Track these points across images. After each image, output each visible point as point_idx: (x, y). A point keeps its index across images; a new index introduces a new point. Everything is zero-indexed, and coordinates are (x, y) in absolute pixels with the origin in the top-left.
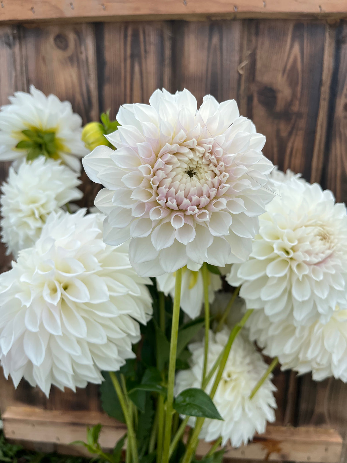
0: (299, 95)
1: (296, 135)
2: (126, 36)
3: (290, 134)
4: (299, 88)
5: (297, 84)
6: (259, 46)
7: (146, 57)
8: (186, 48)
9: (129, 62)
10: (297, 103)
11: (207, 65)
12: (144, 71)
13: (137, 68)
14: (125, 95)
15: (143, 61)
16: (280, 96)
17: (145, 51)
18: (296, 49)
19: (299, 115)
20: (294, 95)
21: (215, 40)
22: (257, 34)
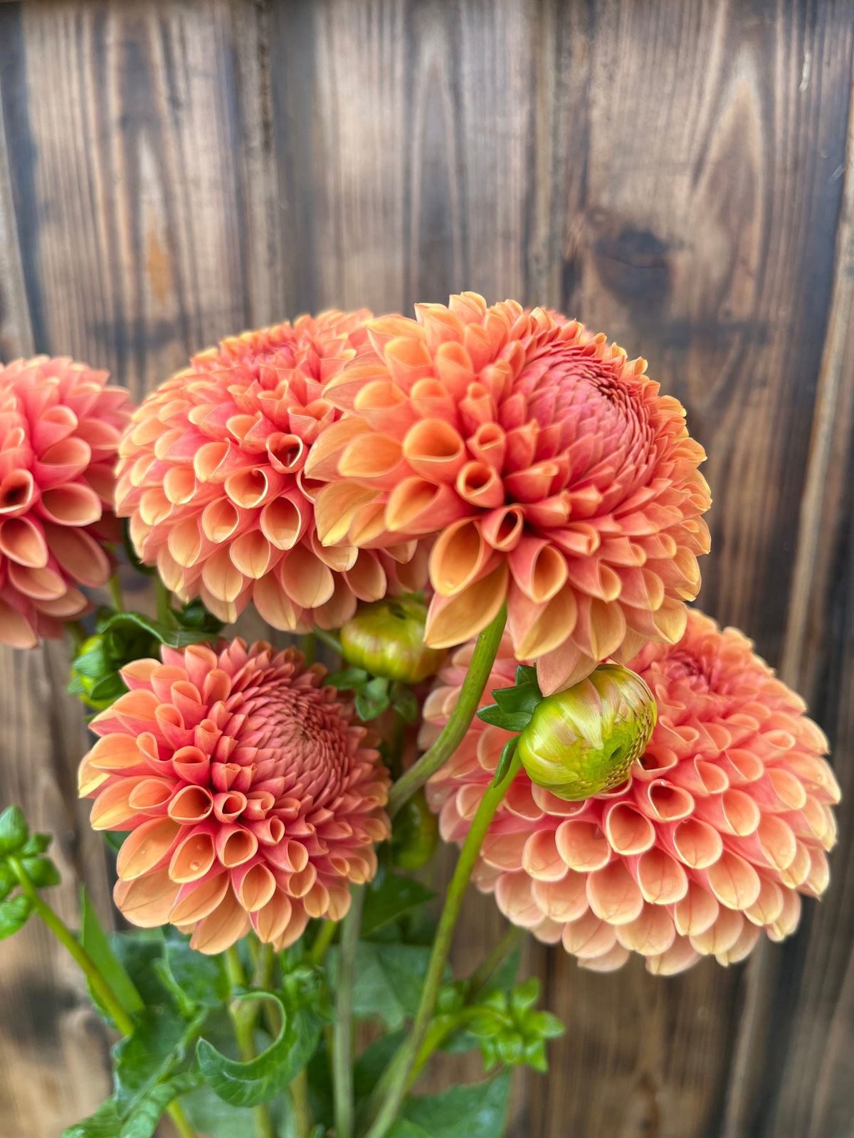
0: (754, 259)
1: (745, 403)
2: (99, 49)
3: (723, 399)
4: (755, 231)
5: (747, 215)
6: (601, 73)
7: (177, 123)
8: (325, 84)
9: (116, 142)
10: (750, 286)
11: (407, 149)
12: (175, 175)
13: (148, 167)
14: (115, 266)
15: (169, 135)
16: (681, 261)
17: (175, 102)
18: (745, 82)
19: (757, 333)
20: (735, 258)
21: (433, 50)
22: (590, 26)
